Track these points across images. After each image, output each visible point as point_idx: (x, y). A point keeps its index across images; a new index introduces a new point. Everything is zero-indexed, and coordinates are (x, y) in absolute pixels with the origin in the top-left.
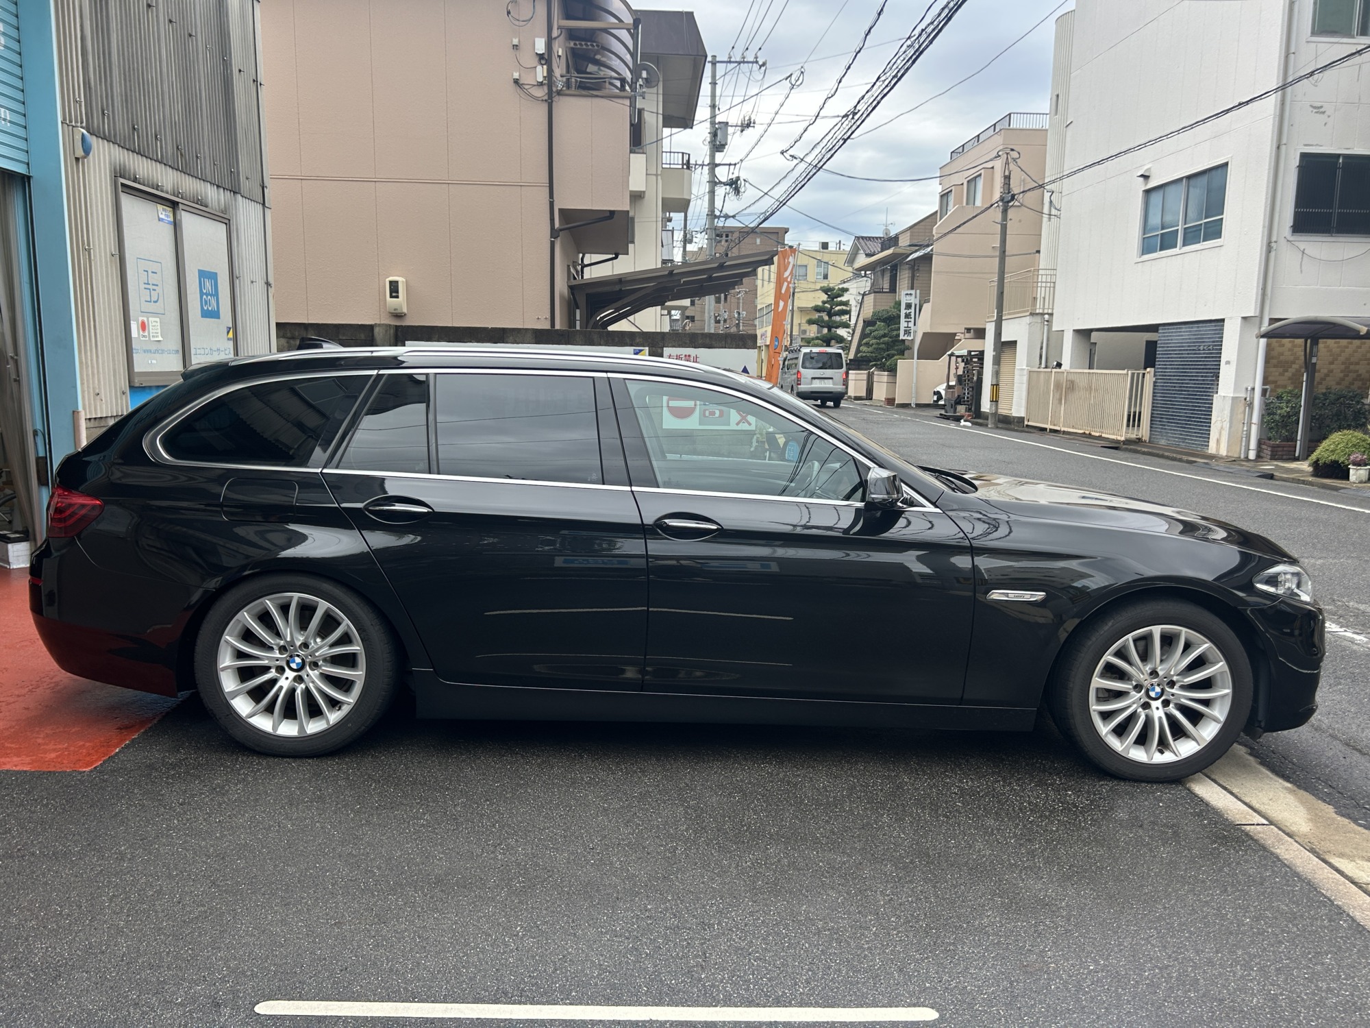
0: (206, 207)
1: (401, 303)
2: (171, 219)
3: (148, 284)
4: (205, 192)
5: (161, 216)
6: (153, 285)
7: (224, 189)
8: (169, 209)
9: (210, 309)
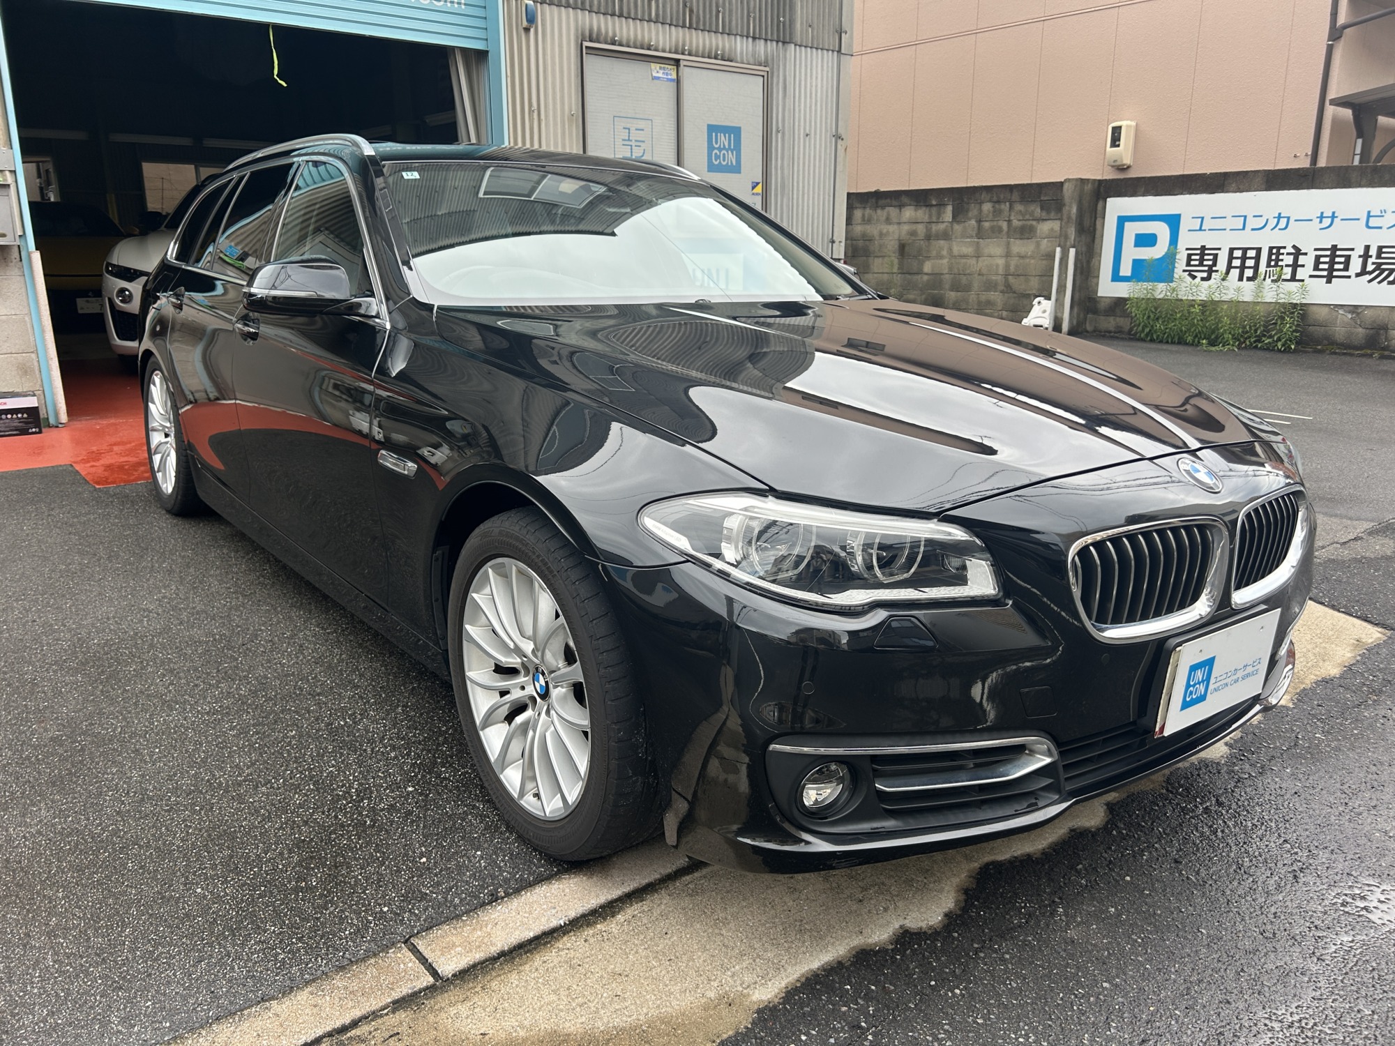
0: (731, 61)
1: (1124, 152)
2: (674, 76)
3: (629, 140)
4: (730, 47)
5: (655, 74)
6: (636, 141)
7: (766, 40)
8: (670, 67)
9: (724, 163)
